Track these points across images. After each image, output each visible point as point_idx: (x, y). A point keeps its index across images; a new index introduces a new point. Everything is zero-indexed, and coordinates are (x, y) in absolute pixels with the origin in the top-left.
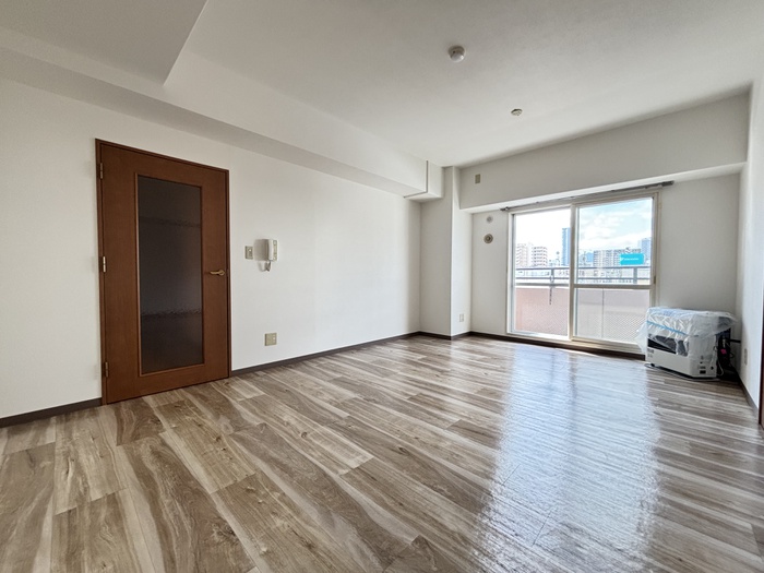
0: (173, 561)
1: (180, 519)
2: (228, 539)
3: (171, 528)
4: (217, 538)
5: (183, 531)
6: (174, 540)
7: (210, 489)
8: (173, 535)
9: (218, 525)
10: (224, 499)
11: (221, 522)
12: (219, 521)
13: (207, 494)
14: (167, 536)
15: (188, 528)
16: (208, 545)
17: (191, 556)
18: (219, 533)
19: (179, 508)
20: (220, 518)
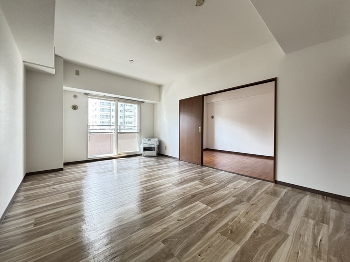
0: (277, 245)
1: (261, 252)
2: (258, 232)
3: (267, 253)
4: (260, 235)
5: (265, 248)
6: (270, 249)
7: (238, 248)
8: (269, 251)
9: (254, 237)
10: (240, 240)
11: (252, 237)
12: (253, 237)
13: (241, 248)
14: (271, 253)
15: (262, 247)
16: (264, 236)
17: (271, 240)
18: (257, 235)
19: (255, 256)
20: (251, 237)
